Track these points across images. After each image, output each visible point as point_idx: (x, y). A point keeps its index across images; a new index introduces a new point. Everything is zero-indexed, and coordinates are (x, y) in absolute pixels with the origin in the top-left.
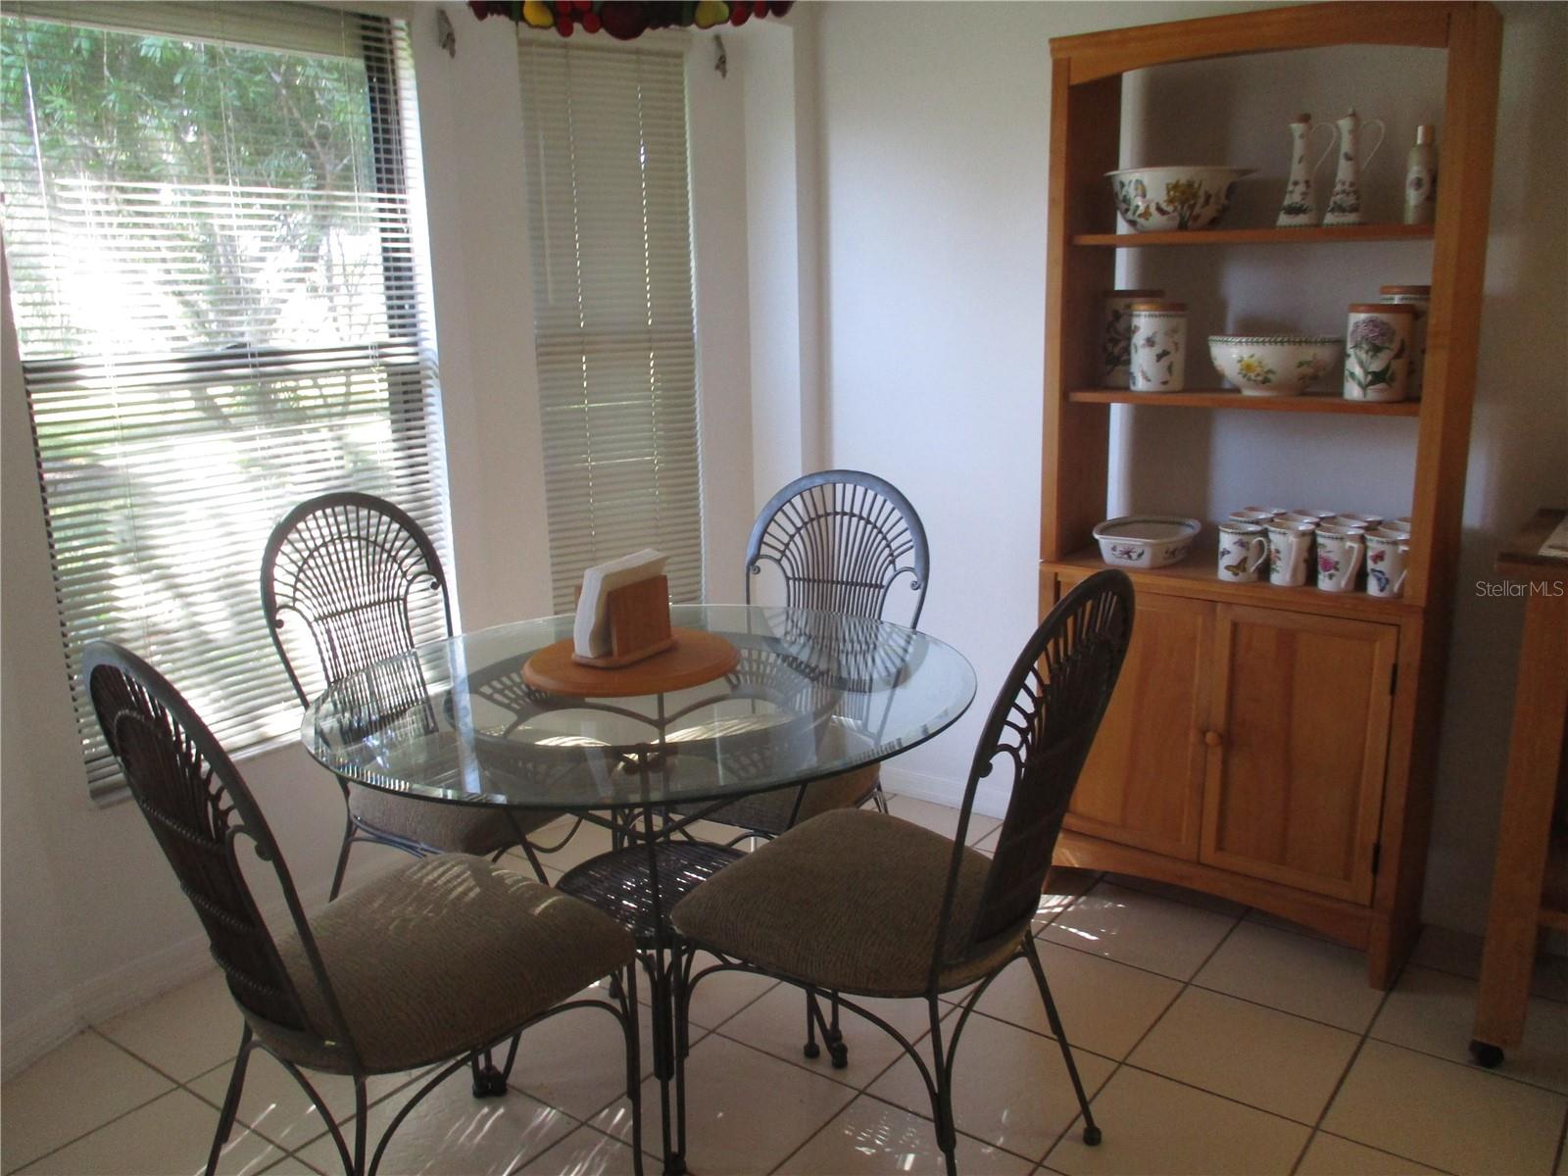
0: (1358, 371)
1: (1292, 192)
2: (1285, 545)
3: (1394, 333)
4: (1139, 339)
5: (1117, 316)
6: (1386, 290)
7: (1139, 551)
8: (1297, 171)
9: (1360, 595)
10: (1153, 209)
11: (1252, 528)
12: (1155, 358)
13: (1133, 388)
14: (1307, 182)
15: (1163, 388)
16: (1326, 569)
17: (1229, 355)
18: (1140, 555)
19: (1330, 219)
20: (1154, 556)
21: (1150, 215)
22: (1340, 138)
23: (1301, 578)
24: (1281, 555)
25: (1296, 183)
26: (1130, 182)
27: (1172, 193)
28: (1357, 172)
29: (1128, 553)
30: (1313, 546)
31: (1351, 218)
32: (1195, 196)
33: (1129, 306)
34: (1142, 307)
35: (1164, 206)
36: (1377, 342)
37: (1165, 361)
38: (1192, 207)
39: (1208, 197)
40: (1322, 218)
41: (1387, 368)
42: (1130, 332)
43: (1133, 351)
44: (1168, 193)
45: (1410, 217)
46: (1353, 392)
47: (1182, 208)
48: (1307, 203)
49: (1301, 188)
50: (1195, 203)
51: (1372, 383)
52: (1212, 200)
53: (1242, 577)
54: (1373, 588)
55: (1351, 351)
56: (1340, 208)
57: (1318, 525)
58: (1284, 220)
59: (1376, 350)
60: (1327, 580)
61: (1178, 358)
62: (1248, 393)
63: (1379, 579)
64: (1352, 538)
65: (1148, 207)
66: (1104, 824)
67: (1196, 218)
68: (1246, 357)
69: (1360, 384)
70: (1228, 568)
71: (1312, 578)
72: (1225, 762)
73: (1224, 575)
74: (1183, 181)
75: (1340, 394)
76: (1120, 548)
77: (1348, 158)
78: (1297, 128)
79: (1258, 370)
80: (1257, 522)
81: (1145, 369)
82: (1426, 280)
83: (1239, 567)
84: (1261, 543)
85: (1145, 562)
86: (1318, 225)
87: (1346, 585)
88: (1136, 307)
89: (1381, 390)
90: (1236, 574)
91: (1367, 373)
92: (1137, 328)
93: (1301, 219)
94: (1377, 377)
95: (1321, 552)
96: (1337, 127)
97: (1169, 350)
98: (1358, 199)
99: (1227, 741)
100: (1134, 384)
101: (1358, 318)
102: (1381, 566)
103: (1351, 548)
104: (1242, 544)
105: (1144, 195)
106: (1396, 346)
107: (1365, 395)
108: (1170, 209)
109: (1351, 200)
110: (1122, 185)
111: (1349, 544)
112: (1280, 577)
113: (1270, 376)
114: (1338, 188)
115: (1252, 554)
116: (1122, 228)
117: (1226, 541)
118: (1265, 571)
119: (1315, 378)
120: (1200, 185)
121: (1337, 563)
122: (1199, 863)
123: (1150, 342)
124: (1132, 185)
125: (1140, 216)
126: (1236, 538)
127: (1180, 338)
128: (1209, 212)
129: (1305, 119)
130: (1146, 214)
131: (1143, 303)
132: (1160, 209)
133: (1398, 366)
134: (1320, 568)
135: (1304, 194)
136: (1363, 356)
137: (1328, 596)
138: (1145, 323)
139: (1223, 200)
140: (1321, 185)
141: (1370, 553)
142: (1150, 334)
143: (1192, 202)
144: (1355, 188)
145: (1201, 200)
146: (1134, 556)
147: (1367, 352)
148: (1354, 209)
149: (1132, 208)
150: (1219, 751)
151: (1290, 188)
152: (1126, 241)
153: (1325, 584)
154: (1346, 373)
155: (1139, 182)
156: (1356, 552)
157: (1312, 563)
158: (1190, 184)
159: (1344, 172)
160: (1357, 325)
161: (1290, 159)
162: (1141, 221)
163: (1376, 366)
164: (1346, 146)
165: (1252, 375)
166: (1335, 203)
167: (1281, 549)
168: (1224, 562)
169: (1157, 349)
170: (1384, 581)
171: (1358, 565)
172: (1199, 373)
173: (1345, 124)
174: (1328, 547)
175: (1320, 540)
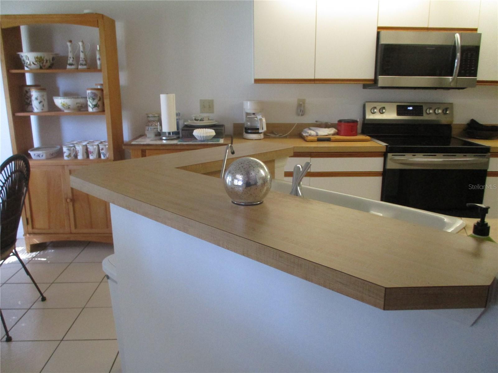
0: (91, 105)
1: (69, 60)
2: (79, 149)
3: (97, 95)
4: (33, 98)
5: (27, 92)
6: (96, 85)
7: (42, 154)
8: (70, 55)
9: (100, 159)
10: (32, 63)
11: (72, 145)
12: (38, 103)
13: (33, 111)
14: (73, 58)
15: (42, 111)
16: (90, 153)
17: (59, 101)
18: (42, 156)
19: (80, 67)
20: (46, 156)
21: (31, 65)
22: (80, 47)
23: (85, 156)
24: (79, 151)
25: (70, 58)
26: (24, 56)
27: (36, 59)
28: (85, 55)
29: (39, 156)
30: (87, 149)
31: (85, 67)
32: (43, 60)
33: (29, 89)
34: (33, 90)
35: (35, 63)
36: (94, 97)
37: (42, 104)
38: (43, 63)
39: (47, 61)
40: (78, 66)
41: (97, 103)
42: (30, 97)
43: (32, 101)
44: (35, 60)
45: (99, 68)
46: (90, 110)
47: (40, 63)
48: (73, 63)
49: (72, 59)
50: (43, 62)
51: (94, 107)
52: (48, 62)
53: (70, 158)
54: (102, 157)
55: (88, 100)
56: (82, 65)
57: (88, 143)
58: (68, 67)
59: (94, 99)
60: (91, 156)
61: (46, 103)
62: (66, 111)
63: (103, 155)
64: (95, 145)
65: (30, 63)
66: (45, 229)
67: (44, 66)
68: (63, 103)
69: (91, 108)
70: (66, 156)
71: (88, 157)
72: (73, 206)
73: (66, 158)
74: (39, 56)
75: (88, 111)
76: (36, 155)
77: (82, 52)
78: (69, 44)
79: (66, 105)
80: (73, 144)
81: (36, 106)
82: (102, 82)
83: (69, 155)
84: (74, 149)
85: (44, 157)
86: (77, 69)
87: (96, 157)
88: (31, 90)
89: (97, 109)
90: (68, 158)
91: (92, 105)
92: (32, 95)
93: (73, 67)
94: (95, 106)
95: (89, 150)
96: (79, 44)
97: (42, 101)
98: (86, 62)
99: (73, 200)
100: (34, 110)
101: (89, 92)
102: (103, 151)
103: (95, 148)
104: (68, 150)
105: (29, 60)
106: (98, 98)
107: (93, 110)
108: (36, 63)
109: (84, 62)
110: (22, 56)
111: (95, 147)
112: (80, 157)
113: (70, 107)
114: (81, 59)
115: (72, 152)
116: (26, 69)
117: (65, 149)
118: (76, 156)
119: (82, 107)
120: (44, 58)
121: (93, 152)
122: (71, 233)
123: (37, 99)
124: (25, 57)
125: (29, 65)
126: (67, 148)
127: (45, 97)
128: (48, 64)
129: (71, 41)
130: (30, 65)
131: (34, 89)
132: (33, 63)
133: (100, 103)
134: (89, 154)
135: (73, 61)
136: (91, 101)
137: (92, 160)
138: (34, 94)
139: (51, 61)
140: (77, 58)
141: (100, 148)
142: (36, 97)
143: (42, 62)
144: (85, 60)
145: (45, 62)
146: (41, 156)
147: (92, 100)
148: (85, 65)
149: (26, 63)
150: (71, 203)
151: (69, 59)
152: (27, 71)
153: (91, 157)
154: (88, 105)
155: (26, 56)
156: (96, 148)
157: (87, 153)
158: (41, 57)
159: (82, 55)
160: (89, 93)
161: (68, 52)
162: (29, 66)
163: (94, 103)
164: (81, 49)
165: (65, 107)
166: (81, 63)
167: (79, 150)
168: (65, 155)
169: (39, 101)
170: (104, 155)
171: (98, 151)
172: (52, 107)
173: (80, 44)
174: (91, 148)
175: (88, 147)
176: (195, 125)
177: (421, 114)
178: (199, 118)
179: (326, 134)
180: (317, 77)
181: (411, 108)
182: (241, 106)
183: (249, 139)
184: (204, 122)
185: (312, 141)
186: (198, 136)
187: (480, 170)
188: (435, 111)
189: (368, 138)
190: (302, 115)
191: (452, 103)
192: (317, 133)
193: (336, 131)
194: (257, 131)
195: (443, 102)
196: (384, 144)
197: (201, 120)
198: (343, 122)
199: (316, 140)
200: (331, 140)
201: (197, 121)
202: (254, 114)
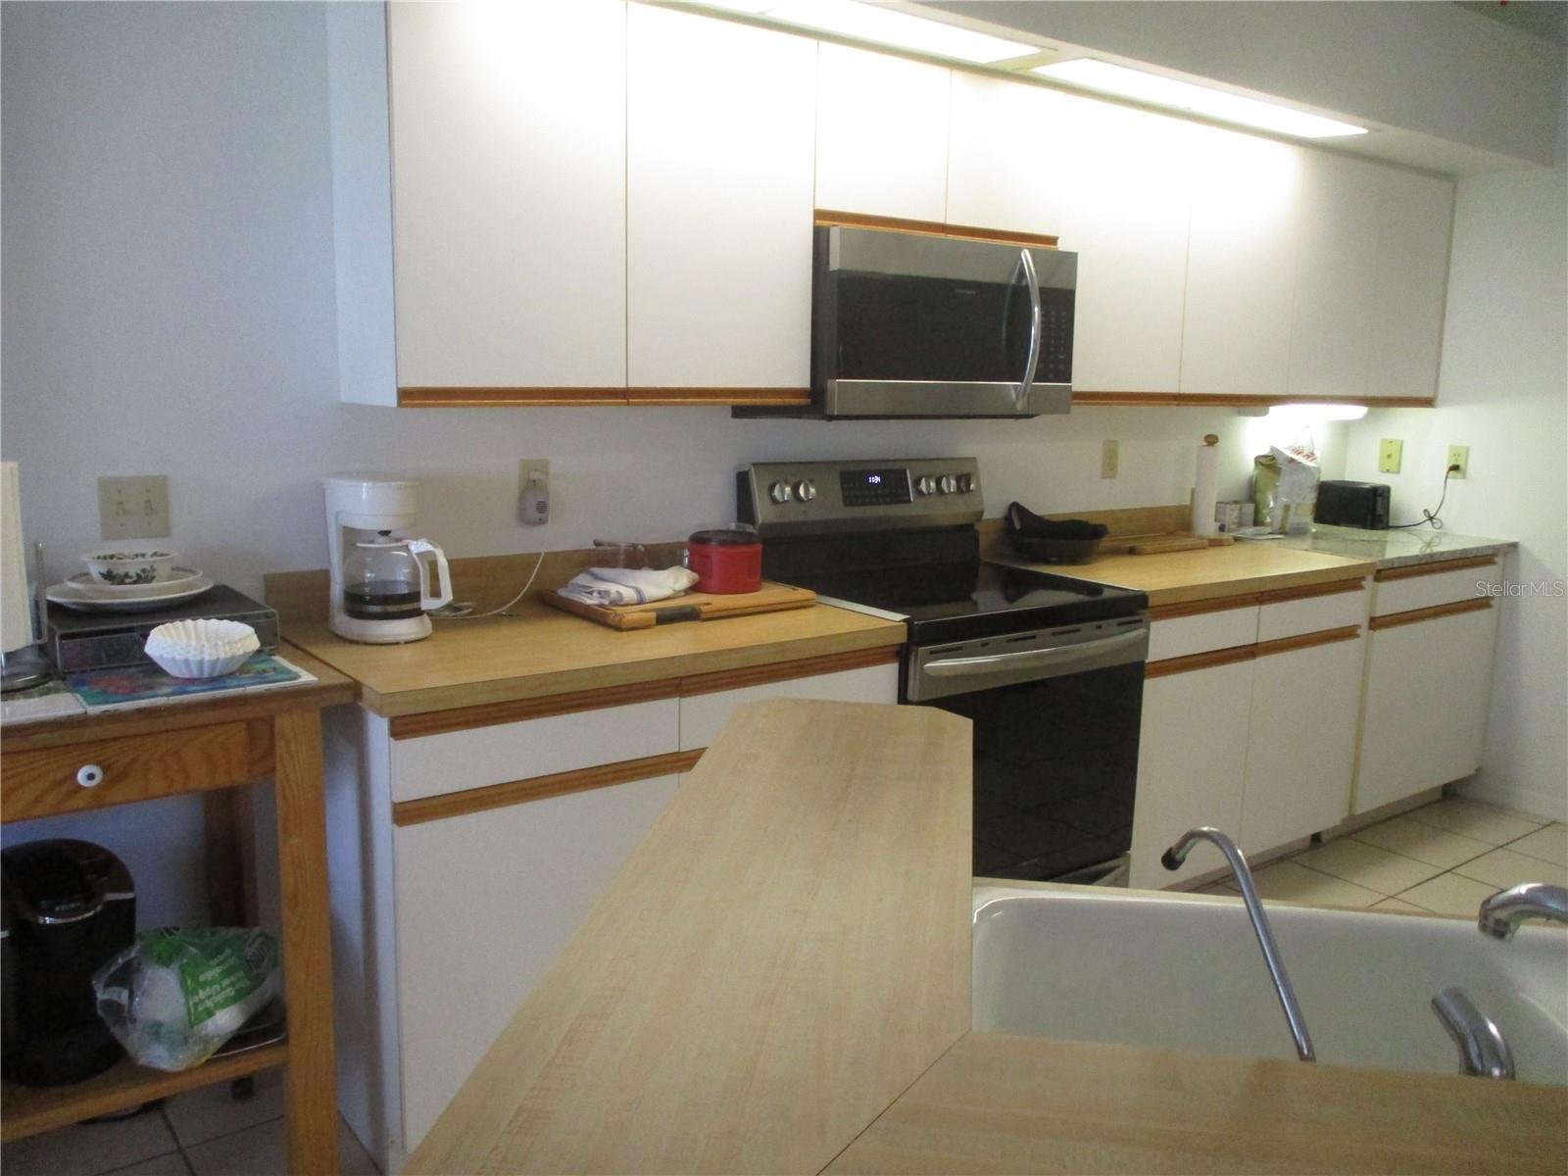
176: (112, 604)
177: (901, 496)
178: (134, 570)
179: (668, 592)
180: (636, 382)
181: (877, 479)
182: (316, 500)
183: (382, 644)
184: (153, 585)
185: (636, 625)
186: (173, 659)
187: (1123, 668)
188: (938, 482)
189: (803, 594)
190: (542, 522)
191: (974, 458)
192: (639, 592)
193: (695, 576)
194: (415, 606)
195: (947, 455)
196: (897, 617)
197: (139, 580)
198: (714, 543)
199: (654, 621)
200: (703, 616)
201: (122, 582)
202: (385, 533)
